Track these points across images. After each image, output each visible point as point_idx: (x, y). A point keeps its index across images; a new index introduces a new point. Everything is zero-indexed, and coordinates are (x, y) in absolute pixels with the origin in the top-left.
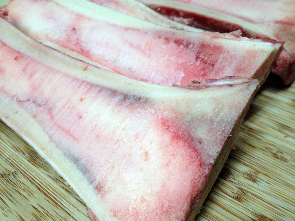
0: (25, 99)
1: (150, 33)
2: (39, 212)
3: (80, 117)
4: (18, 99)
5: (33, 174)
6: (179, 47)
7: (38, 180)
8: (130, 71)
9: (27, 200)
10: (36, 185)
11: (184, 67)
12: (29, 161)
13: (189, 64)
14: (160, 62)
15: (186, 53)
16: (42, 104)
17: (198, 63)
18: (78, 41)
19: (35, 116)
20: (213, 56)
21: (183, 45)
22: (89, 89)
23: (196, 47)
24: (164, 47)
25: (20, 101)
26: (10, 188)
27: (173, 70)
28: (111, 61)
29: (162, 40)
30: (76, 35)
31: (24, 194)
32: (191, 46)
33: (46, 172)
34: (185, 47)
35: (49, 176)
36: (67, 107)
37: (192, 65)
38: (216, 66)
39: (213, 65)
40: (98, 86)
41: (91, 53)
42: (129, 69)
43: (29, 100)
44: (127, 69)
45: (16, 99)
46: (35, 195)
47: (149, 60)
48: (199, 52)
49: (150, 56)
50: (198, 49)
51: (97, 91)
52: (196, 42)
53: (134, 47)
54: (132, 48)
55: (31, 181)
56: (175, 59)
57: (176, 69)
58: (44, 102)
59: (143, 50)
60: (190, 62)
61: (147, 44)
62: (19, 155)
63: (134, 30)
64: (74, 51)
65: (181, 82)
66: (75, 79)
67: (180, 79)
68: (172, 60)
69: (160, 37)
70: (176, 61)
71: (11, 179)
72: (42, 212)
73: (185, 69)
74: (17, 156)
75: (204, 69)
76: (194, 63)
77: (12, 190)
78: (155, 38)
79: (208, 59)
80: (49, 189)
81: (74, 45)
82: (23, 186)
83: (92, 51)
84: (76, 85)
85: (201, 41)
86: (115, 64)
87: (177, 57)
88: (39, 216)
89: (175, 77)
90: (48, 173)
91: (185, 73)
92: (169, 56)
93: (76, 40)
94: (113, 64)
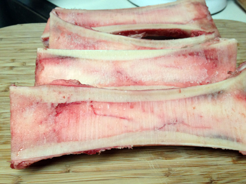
0: (163, 126)
1: (172, 55)
2: (206, 174)
3: (201, 117)
4: (158, 128)
5: (178, 163)
6: (194, 57)
7: (184, 164)
8: (176, 81)
9: (194, 175)
10: (187, 166)
11: (204, 66)
12: (166, 159)
13: (205, 63)
14: (190, 69)
15: (200, 59)
16: (175, 122)
17: (209, 61)
18: (128, 79)
19: (178, 131)
20: (214, 55)
21: (195, 55)
22: (192, 101)
23: (202, 54)
24: (186, 59)
25: (160, 129)
26: (180, 177)
27: (200, 70)
28: (160, 80)
29: (182, 57)
30: (123, 75)
31: (188, 174)
32: (200, 54)
33: (182, 158)
34: (197, 55)
35: (186, 158)
36: (189, 116)
37: (207, 63)
38: (219, 59)
39: (217, 59)
40: (195, 97)
41: (143, 82)
42: (175, 80)
43: (165, 125)
44: (174, 81)
45: (157, 129)
46: (193, 170)
47: (182, 70)
48: (206, 56)
49: (181, 68)
50: (204, 54)
51: (197, 99)
52: (201, 51)
53: (169, 67)
54: (167, 68)
55: (182, 166)
56: (197, 64)
57: (201, 69)
58: (175, 121)
59: (175, 66)
60: (205, 62)
61: (175, 62)
62: (157, 161)
63: (160, 57)
64: (129, 85)
65: (208, 74)
66: (180, 100)
67: (206, 73)
68: (195, 65)
69: (179, 55)
70: (198, 65)
71: (173, 173)
72: (207, 173)
73: (205, 66)
74: (157, 162)
75: (214, 63)
76: (207, 62)
77: (181, 177)
78: (177, 57)
79: (213, 57)
80: (194, 163)
81: (127, 81)
82: (183, 172)
83: (142, 80)
84: (183, 102)
85: (203, 49)
86: (164, 82)
87: (196, 62)
88: (208, 176)
89: (203, 73)
90: (183, 157)
91: (207, 69)
92: (192, 64)
93: (126, 78)
94: (163, 82)
